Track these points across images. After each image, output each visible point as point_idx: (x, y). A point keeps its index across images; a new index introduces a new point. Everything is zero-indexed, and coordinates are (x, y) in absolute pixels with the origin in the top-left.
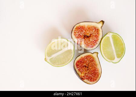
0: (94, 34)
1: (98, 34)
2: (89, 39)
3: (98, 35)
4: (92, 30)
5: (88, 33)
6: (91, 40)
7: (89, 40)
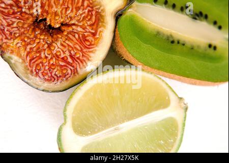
0: (79, 29)
1: (94, 35)
2: (50, 40)
3: (90, 38)
4: (78, 9)
5: (56, 14)
6: (57, 47)
7: (49, 46)
